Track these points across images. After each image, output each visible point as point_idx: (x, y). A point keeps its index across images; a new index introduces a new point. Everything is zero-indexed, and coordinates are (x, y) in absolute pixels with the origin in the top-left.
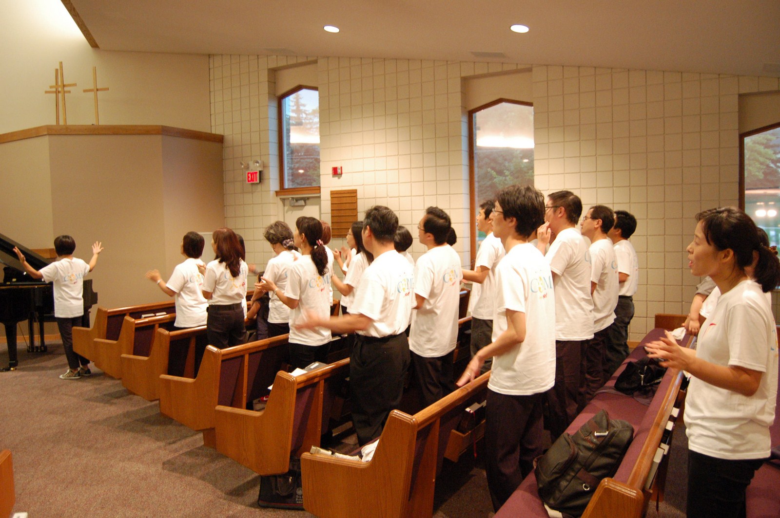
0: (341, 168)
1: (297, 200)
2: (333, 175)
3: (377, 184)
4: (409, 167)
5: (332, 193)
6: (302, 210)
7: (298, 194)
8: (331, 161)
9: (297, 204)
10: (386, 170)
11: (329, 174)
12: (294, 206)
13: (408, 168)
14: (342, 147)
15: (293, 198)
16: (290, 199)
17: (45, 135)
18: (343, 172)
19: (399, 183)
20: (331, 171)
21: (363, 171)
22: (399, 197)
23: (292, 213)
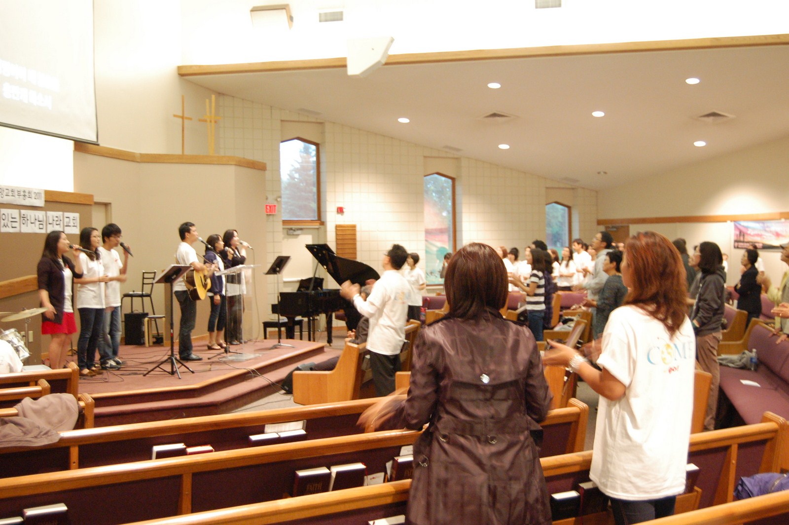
1: (295, 230)
2: (337, 213)
5: (337, 226)
8: (337, 202)
9: (293, 233)
10: (377, 212)
11: (334, 212)
12: (290, 235)
17: (231, 165)
18: (345, 211)
21: (360, 212)
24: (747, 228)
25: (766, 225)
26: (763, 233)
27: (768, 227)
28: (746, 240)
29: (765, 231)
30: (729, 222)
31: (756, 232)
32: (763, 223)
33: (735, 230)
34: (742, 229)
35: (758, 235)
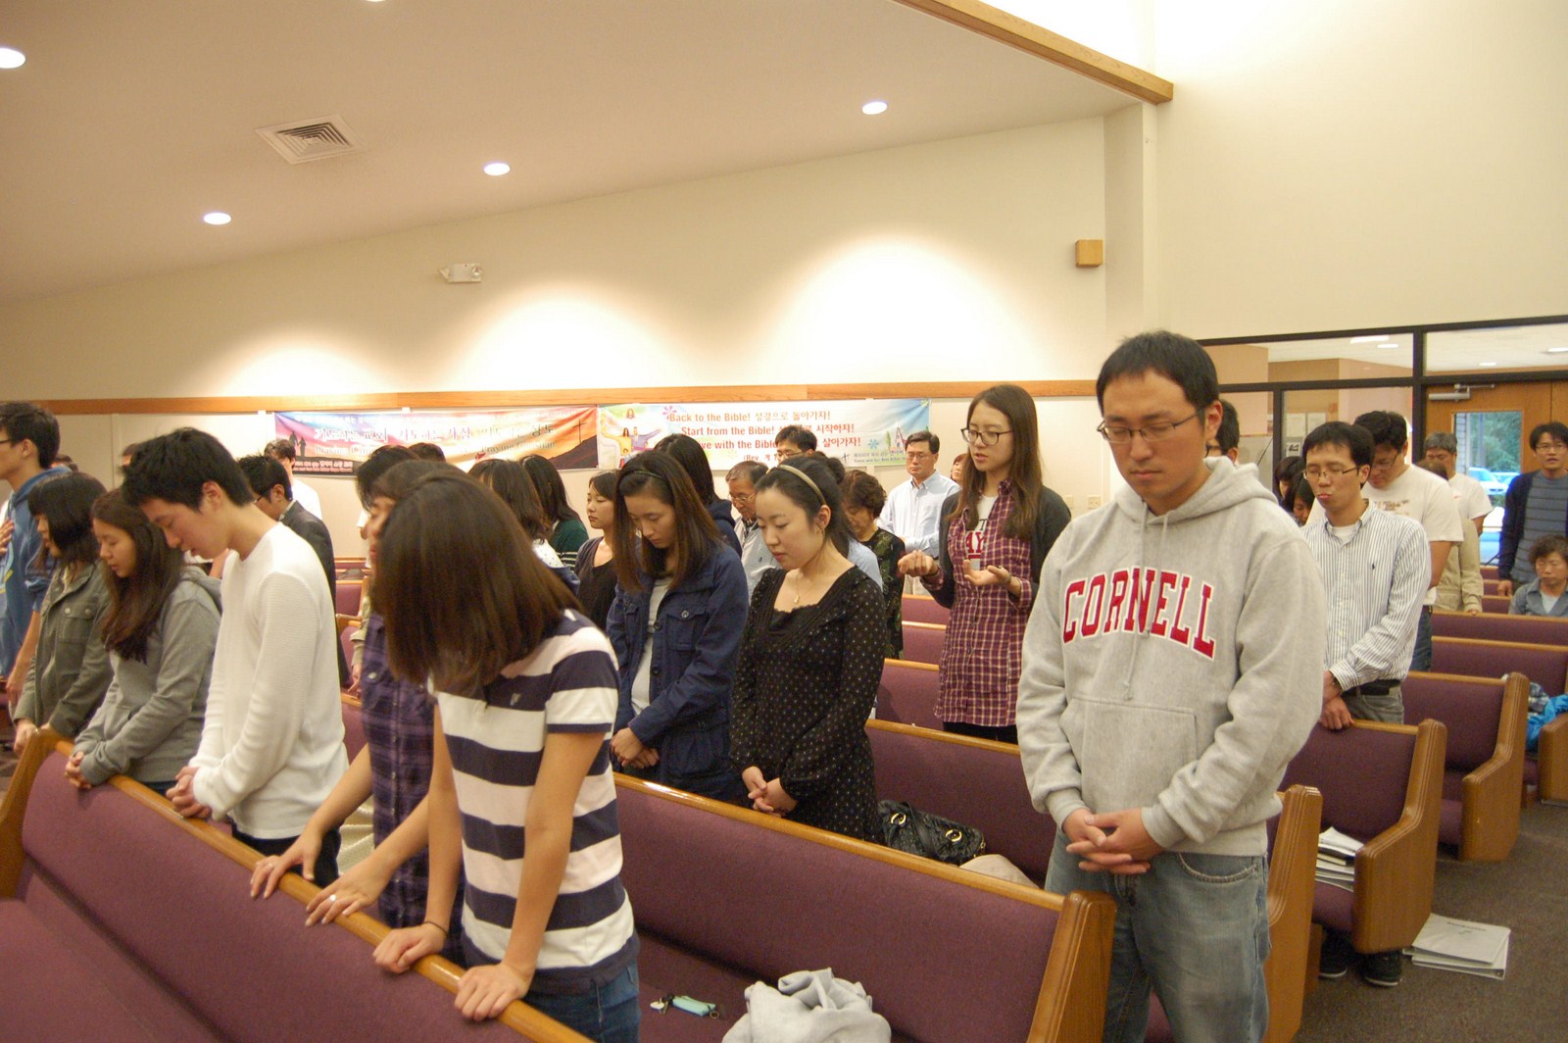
24: (312, 427)
25: (361, 420)
26: (356, 438)
27: (366, 425)
28: (307, 455)
29: (361, 434)
30: (262, 413)
31: (336, 437)
32: (356, 416)
33: (278, 430)
34: (298, 428)
35: (340, 443)
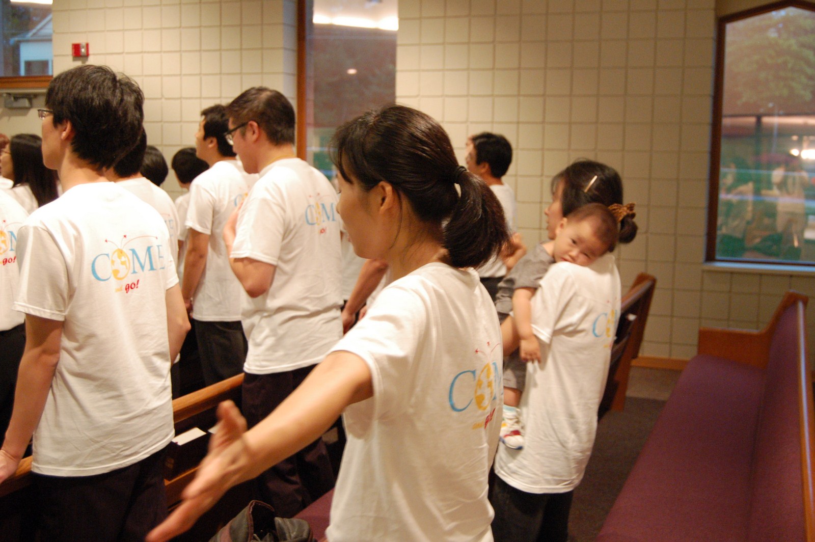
0: (87, 45)
1: (17, 97)
2: (73, 58)
3: (146, 76)
4: (198, 48)
6: (25, 115)
7: (17, 88)
8: (71, 33)
9: (16, 105)
10: (161, 52)
11: (67, 55)
12: (12, 108)
13: (196, 51)
14: (90, 9)
15: (9, 94)
16: (5, 95)
18: (91, 52)
19: (180, 75)
20: (69, 51)
21: (122, 53)
22: (181, 98)
23: (9, 120)
